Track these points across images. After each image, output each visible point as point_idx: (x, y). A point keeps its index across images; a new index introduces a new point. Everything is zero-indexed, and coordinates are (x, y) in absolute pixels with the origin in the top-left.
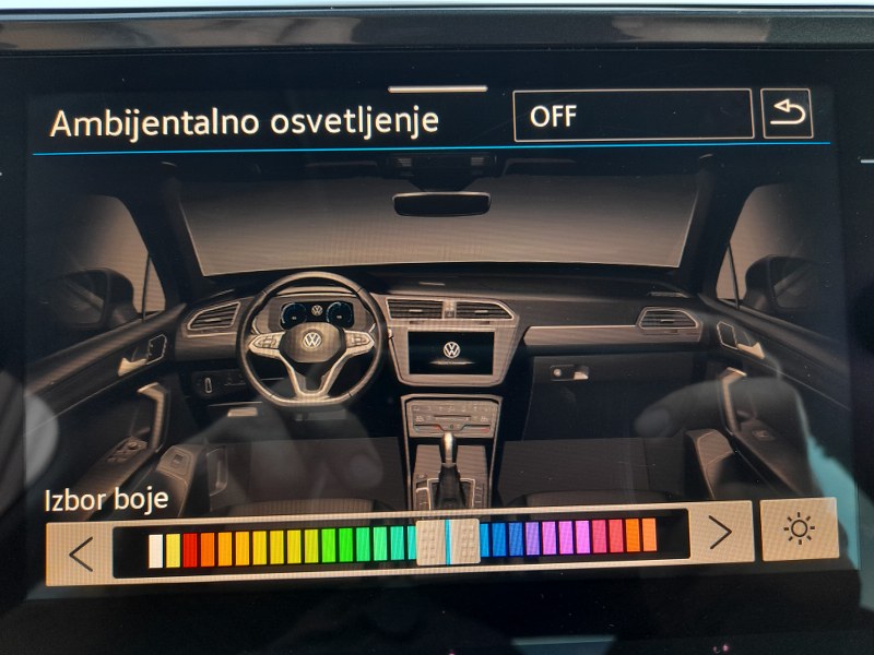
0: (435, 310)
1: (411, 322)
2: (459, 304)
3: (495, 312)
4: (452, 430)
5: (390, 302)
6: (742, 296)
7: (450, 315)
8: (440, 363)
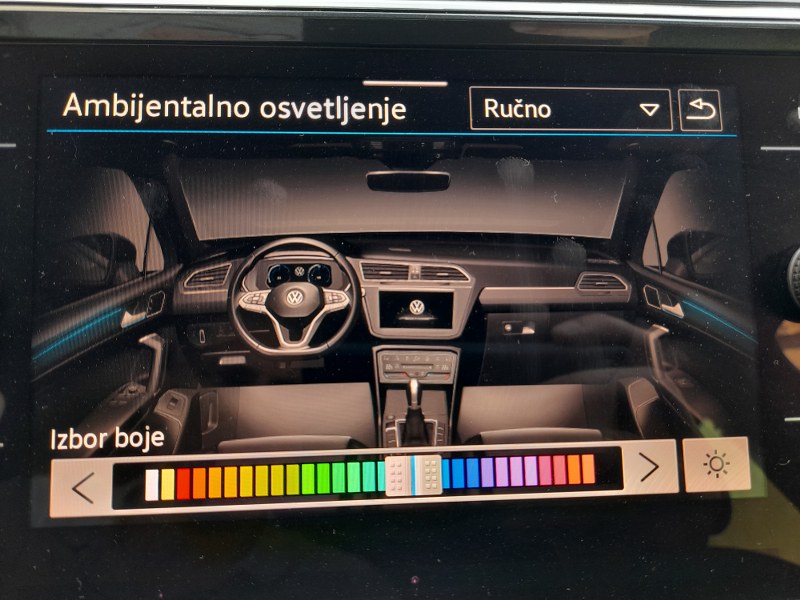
0: (402, 273)
1: (382, 283)
2: (423, 268)
3: (454, 275)
4: (417, 377)
5: (364, 265)
6: (664, 264)
7: (416, 277)
8: (407, 318)
